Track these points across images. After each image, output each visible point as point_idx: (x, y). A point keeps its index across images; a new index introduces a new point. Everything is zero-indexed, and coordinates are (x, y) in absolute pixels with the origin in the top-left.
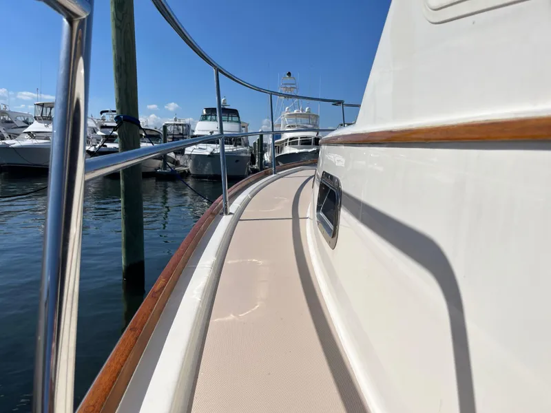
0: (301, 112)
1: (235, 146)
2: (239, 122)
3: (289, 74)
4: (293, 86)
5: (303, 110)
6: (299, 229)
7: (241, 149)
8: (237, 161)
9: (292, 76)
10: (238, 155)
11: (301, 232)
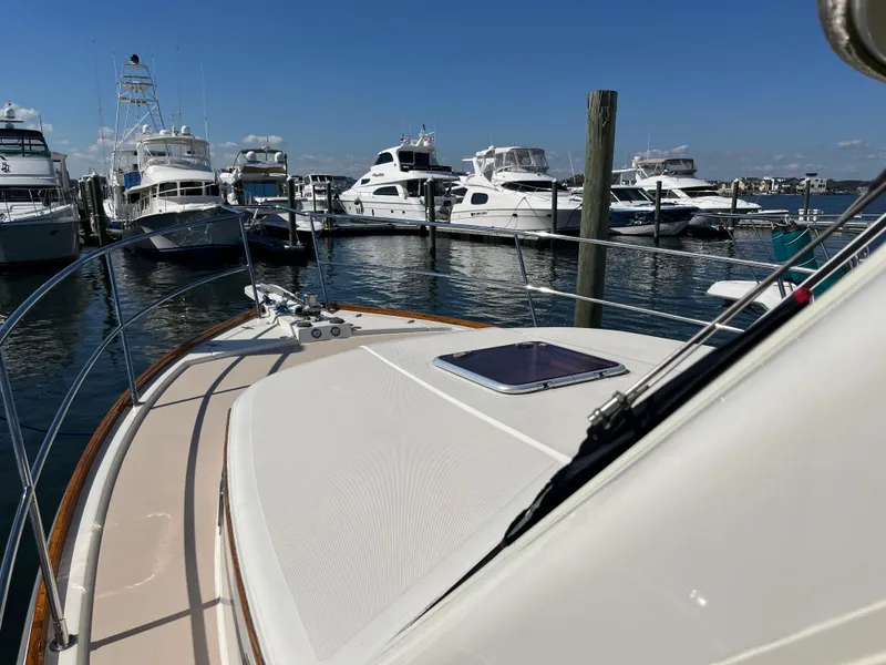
0: (173, 135)
1: (47, 204)
2: (46, 154)
3: (135, 58)
4: (145, 81)
5: (177, 132)
6: (206, 653)
7: (57, 209)
8: (53, 233)
9: (140, 60)
10: (54, 221)
11: (210, 655)
